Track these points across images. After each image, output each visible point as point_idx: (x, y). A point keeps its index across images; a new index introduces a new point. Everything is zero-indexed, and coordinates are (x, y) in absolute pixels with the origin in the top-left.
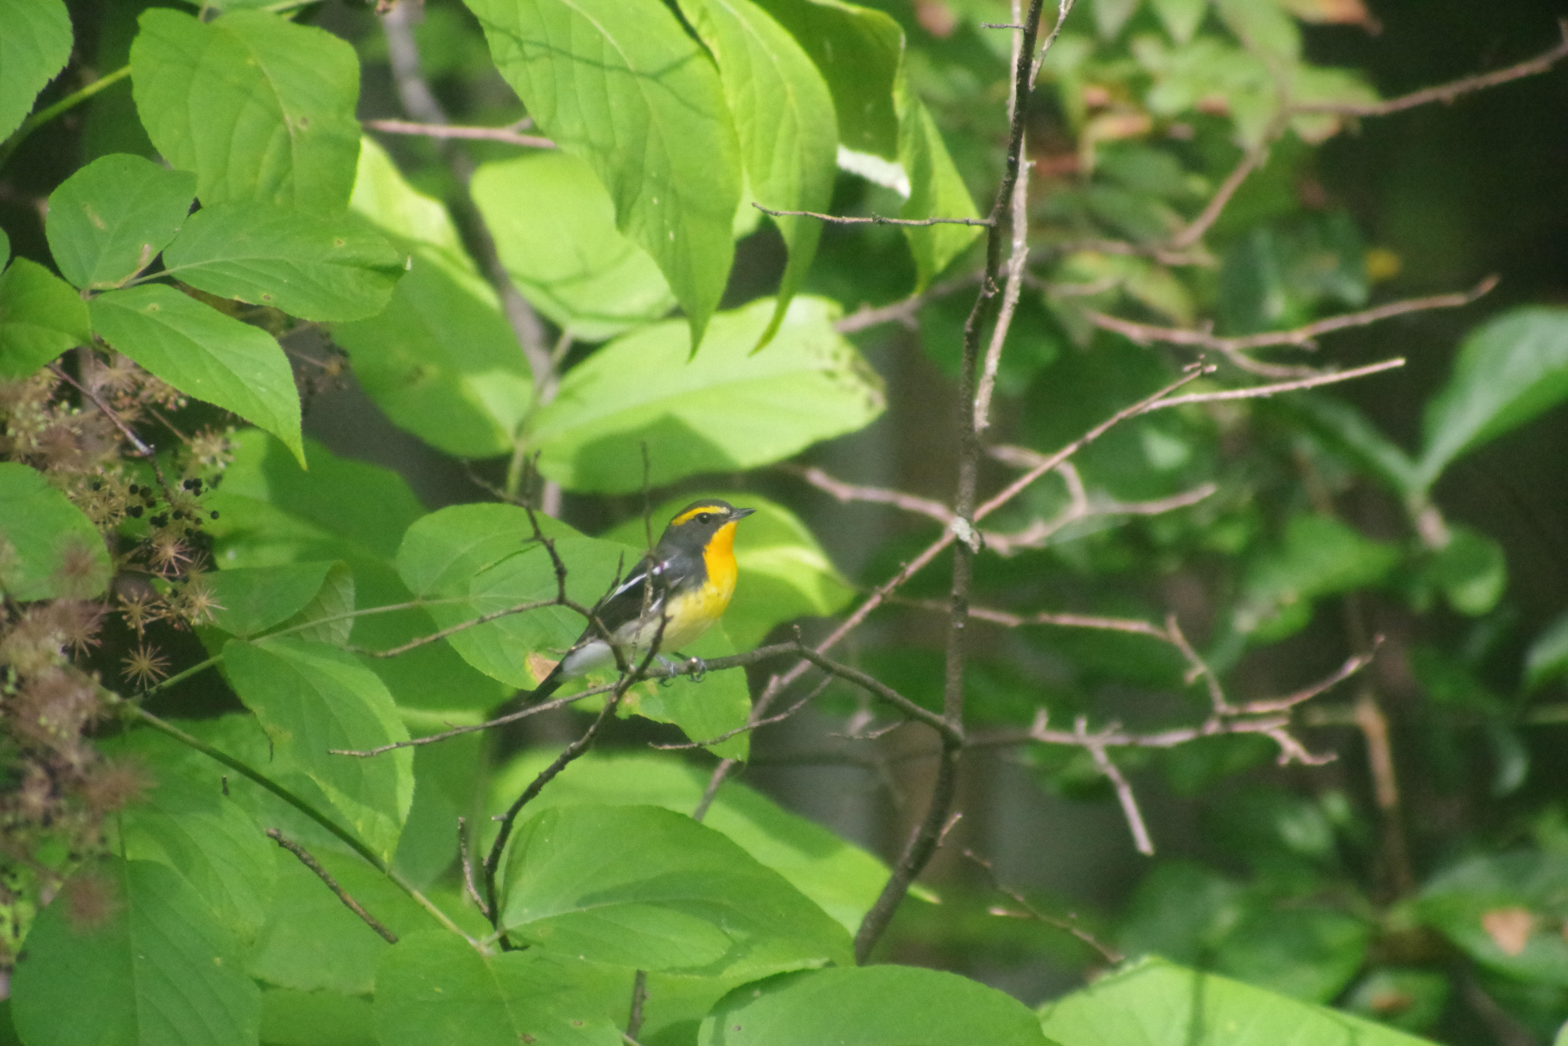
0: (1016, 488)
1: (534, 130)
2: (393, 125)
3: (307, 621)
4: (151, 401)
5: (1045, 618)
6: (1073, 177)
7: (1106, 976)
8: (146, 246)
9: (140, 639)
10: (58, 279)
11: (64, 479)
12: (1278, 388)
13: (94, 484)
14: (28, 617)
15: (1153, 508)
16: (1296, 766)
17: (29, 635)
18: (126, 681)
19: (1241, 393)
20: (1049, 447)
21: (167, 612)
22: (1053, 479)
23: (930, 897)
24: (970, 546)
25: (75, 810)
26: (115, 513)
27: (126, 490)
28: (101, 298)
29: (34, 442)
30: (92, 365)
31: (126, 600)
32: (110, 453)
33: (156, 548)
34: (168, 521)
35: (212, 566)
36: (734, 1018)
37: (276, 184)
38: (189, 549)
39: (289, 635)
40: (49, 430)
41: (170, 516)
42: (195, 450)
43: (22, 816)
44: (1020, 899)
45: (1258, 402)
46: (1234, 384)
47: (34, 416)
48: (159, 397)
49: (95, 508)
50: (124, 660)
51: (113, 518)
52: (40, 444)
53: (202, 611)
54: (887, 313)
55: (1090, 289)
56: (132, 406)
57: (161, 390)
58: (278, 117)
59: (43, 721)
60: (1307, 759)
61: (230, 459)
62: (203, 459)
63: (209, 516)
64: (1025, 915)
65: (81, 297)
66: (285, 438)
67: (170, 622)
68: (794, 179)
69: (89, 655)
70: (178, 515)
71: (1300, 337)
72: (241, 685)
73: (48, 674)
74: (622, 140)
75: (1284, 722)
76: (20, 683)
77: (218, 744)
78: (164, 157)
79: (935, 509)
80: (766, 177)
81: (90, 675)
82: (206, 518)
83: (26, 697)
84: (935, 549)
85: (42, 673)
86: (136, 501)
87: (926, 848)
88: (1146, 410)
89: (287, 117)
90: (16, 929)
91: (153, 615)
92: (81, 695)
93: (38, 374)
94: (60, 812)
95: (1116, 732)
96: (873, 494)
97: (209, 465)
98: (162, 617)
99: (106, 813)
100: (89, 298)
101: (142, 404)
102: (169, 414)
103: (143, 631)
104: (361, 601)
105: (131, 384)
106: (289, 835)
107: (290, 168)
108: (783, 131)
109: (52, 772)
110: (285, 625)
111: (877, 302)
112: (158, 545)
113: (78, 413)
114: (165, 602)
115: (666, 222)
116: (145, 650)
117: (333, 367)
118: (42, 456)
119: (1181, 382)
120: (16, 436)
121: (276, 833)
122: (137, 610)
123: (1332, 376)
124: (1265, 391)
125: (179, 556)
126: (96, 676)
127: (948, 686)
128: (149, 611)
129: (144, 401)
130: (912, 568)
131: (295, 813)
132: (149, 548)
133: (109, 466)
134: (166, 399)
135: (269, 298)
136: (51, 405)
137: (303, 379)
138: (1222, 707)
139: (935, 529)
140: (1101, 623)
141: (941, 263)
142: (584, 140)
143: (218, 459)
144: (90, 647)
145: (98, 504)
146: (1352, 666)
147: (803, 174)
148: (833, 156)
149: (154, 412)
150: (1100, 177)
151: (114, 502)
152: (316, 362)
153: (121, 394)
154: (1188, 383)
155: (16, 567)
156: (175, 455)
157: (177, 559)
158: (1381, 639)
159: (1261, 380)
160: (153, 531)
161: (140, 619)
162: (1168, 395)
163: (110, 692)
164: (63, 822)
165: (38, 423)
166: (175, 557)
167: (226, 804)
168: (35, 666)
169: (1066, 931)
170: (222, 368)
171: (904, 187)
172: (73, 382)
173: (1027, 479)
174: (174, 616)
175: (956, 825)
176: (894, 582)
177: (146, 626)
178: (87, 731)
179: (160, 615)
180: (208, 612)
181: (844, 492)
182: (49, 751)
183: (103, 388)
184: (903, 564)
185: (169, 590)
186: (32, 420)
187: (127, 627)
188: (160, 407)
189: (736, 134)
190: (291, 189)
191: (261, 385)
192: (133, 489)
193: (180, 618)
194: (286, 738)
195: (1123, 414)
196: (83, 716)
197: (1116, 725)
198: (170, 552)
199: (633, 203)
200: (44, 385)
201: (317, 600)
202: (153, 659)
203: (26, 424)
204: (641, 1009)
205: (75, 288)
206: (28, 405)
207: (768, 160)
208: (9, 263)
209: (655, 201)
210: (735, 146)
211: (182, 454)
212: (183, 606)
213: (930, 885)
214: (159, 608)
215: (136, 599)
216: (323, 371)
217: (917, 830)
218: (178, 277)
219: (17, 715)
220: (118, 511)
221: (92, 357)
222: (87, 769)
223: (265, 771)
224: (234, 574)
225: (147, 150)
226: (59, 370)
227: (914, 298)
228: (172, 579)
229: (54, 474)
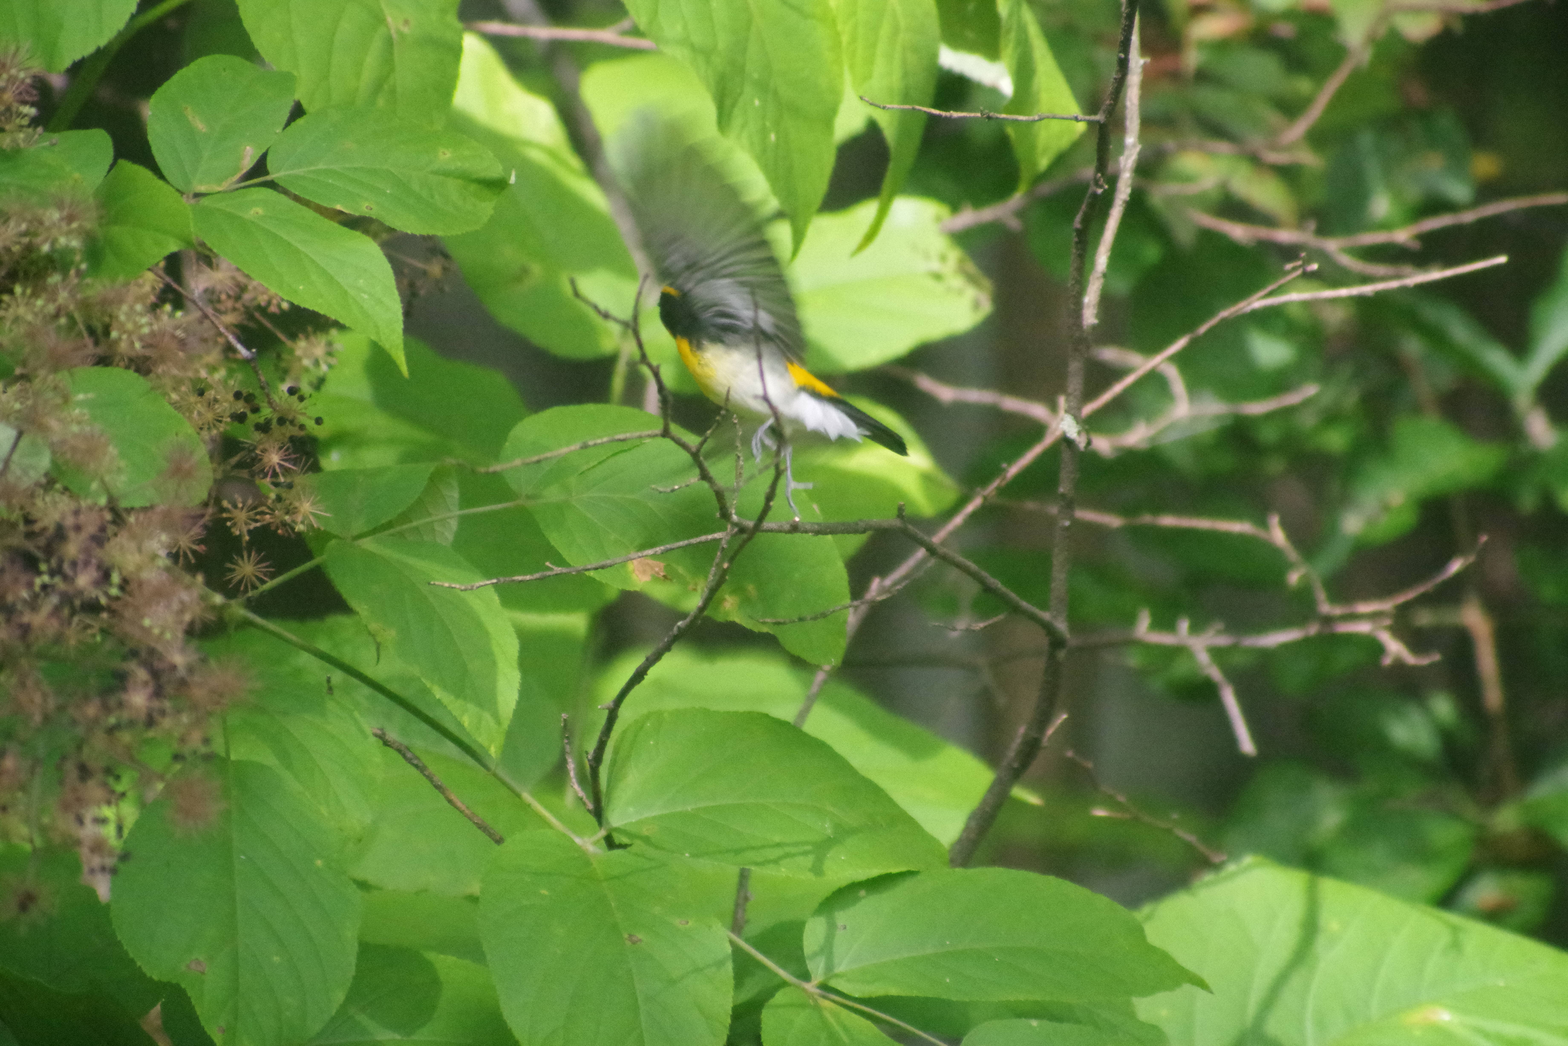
0: (1118, 388)
1: (635, 31)
2: (495, 27)
3: (411, 521)
4: (255, 303)
5: (1147, 519)
6: (1175, 76)
7: (1208, 877)
8: (248, 148)
9: (244, 544)
10: (161, 183)
11: (168, 382)
12: (1380, 286)
13: (198, 390)
14: (132, 519)
15: (1256, 408)
16: (1399, 666)
17: (133, 537)
18: (231, 586)
19: (1344, 292)
20: (1151, 347)
21: (270, 518)
22: (1155, 379)
23: (1033, 799)
24: (1077, 443)
25: (178, 711)
26: (220, 419)
27: (230, 397)
28: (204, 201)
29: (138, 345)
30: (194, 268)
31: (230, 506)
32: (214, 356)
33: (260, 455)
34: (272, 427)
35: (315, 468)
36: (842, 917)
37: (378, 87)
38: (293, 456)
39: (393, 535)
40: (153, 334)
41: (274, 422)
42: (298, 353)
43: (125, 715)
44: (1121, 798)
45: (1361, 300)
46: (1335, 284)
47: (137, 319)
48: (262, 300)
49: (199, 413)
50: (229, 565)
51: (217, 424)
52: (143, 347)
53: (305, 517)
54: (988, 214)
55: (1192, 189)
56: (234, 309)
57: (263, 293)
58: (379, 19)
59: (147, 622)
60: (1410, 659)
61: (332, 361)
62: (306, 362)
63: (313, 422)
64: (1127, 816)
65: (183, 200)
66: (387, 346)
67: (273, 528)
68: (896, 80)
69: (193, 561)
70: (282, 421)
71: (1403, 236)
72: (345, 586)
73: (152, 576)
74: (723, 41)
75: (1388, 622)
76: (124, 584)
77: (323, 646)
78: (266, 60)
79: (1037, 410)
80: (868, 77)
81: (194, 576)
82: (310, 424)
83: (129, 599)
84: (1036, 450)
85: (145, 575)
86: (240, 407)
87: (1031, 748)
88: (1248, 309)
89: (389, 19)
90: (120, 829)
91: (256, 521)
92: (185, 596)
93: (141, 277)
94: (163, 713)
95: (1219, 632)
96: (975, 396)
97: (311, 367)
98: (265, 523)
99: (210, 714)
100: (193, 201)
101: (244, 306)
102: (272, 317)
103: (247, 538)
104: (466, 501)
105: (233, 287)
106: (393, 735)
107: (392, 70)
108: (885, 30)
109: (155, 674)
110: (389, 525)
111: (978, 202)
112: (262, 451)
113: (182, 316)
114: (269, 508)
115: (768, 124)
116: (249, 556)
117: (435, 269)
118: (147, 359)
119: (1283, 281)
120: (120, 339)
121: (380, 733)
122: (241, 516)
123: (1436, 274)
124: (1368, 289)
125: (282, 463)
126: (200, 578)
127: (1053, 585)
128: (254, 518)
129: (247, 304)
130: (1013, 470)
131: (400, 712)
132: (253, 455)
133: (212, 369)
134: (269, 303)
135: (371, 209)
136: (154, 308)
137: (405, 282)
138: (1326, 608)
139: (1037, 430)
140: (1203, 524)
141: (1043, 163)
142: (685, 42)
143: (321, 362)
144: (194, 552)
145: (202, 410)
146: (1456, 566)
147: (905, 75)
148: (934, 56)
149: (257, 315)
150: (1202, 76)
151: (218, 408)
152: (420, 265)
153: (223, 297)
154: (1289, 282)
155: (119, 470)
156: (279, 357)
157: (281, 466)
158: (1484, 538)
159: (1365, 279)
160: (258, 436)
161: (244, 525)
162: (1271, 294)
163: (215, 594)
164: (167, 723)
165: (141, 326)
166: (278, 464)
167: (330, 705)
168: (139, 568)
169: (1169, 831)
170: (323, 273)
171: (1007, 87)
172: (175, 286)
173: (1129, 380)
174: (278, 521)
175: (1062, 724)
176: (996, 483)
177: (250, 532)
178: (191, 632)
179: (264, 520)
180: (311, 518)
181: (945, 393)
182: (152, 652)
183: (206, 291)
184: (1004, 465)
185: (273, 496)
186: (135, 323)
187: (231, 534)
188: (263, 310)
189: (838, 34)
190: (393, 91)
191: (365, 292)
192: (238, 395)
193: (284, 524)
194: (390, 635)
195: (1224, 314)
196: (187, 617)
197: (1219, 625)
198: (274, 458)
199: (733, 105)
200: (147, 288)
201: (420, 502)
202: (258, 563)
203: (130, 326)
204: (744, 910)
205: (178, 190)
206: (132, 308)
207: (870, 61)
208: (112, 166)
209: (757, 102)
210: (837, 45)
211: (285, 356)
212: (287, 513)
213: (1034, 786)
214: (263, 513)
215: (240, 505)
216: (425, 273)
217: (1022, 730)
218: (281, 183)
219: (122, 617)
220: (222, 417)
221: (194, 260)
222: (191, 670)
223: (369, 671)
224: (338, 476)
225: (249, 53)
226: (161, 273)
227: (1017, 198)
228: (276, 485)
229: (158, 377)
